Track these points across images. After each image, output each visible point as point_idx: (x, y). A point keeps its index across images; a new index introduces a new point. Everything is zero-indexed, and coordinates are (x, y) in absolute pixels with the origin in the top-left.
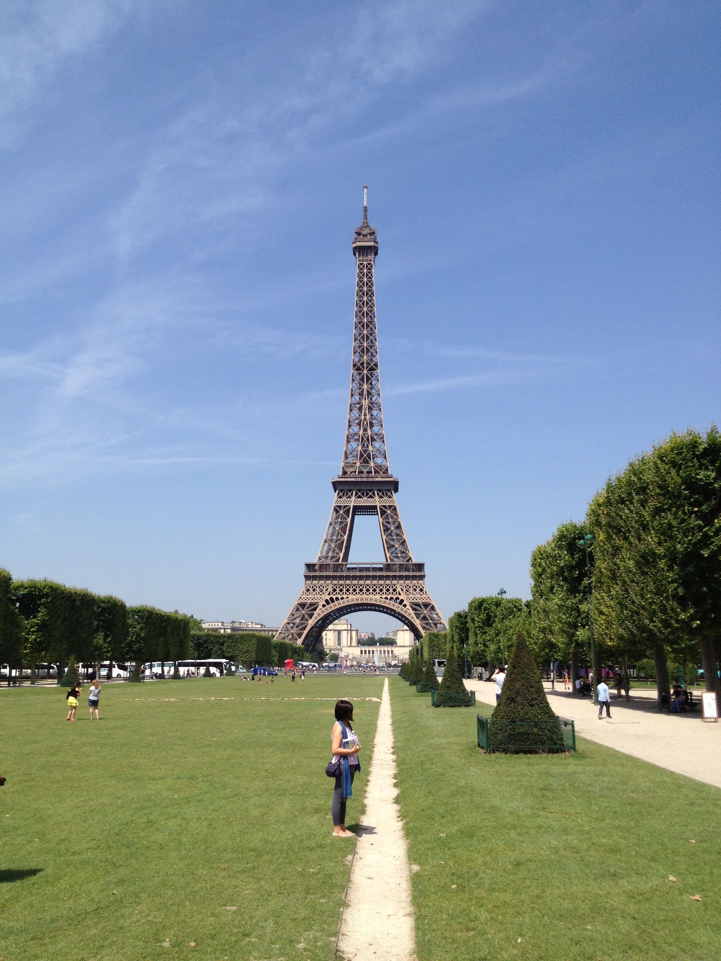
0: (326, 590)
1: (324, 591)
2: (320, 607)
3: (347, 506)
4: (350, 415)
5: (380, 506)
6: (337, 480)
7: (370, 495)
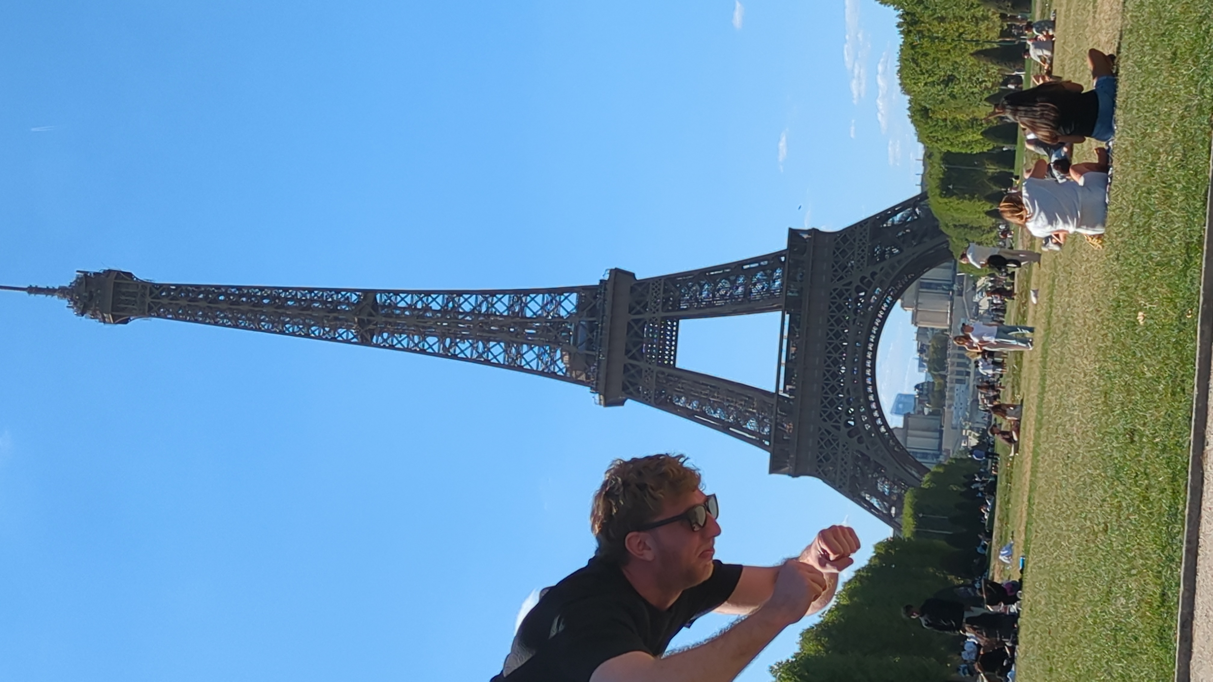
0: (829, 433)
1: (830, 437)
2: (862, 447)
3: (657, 377)
4: (466, 359)
5: (663, 311)
6: (602, 397)
7: (636, 333)
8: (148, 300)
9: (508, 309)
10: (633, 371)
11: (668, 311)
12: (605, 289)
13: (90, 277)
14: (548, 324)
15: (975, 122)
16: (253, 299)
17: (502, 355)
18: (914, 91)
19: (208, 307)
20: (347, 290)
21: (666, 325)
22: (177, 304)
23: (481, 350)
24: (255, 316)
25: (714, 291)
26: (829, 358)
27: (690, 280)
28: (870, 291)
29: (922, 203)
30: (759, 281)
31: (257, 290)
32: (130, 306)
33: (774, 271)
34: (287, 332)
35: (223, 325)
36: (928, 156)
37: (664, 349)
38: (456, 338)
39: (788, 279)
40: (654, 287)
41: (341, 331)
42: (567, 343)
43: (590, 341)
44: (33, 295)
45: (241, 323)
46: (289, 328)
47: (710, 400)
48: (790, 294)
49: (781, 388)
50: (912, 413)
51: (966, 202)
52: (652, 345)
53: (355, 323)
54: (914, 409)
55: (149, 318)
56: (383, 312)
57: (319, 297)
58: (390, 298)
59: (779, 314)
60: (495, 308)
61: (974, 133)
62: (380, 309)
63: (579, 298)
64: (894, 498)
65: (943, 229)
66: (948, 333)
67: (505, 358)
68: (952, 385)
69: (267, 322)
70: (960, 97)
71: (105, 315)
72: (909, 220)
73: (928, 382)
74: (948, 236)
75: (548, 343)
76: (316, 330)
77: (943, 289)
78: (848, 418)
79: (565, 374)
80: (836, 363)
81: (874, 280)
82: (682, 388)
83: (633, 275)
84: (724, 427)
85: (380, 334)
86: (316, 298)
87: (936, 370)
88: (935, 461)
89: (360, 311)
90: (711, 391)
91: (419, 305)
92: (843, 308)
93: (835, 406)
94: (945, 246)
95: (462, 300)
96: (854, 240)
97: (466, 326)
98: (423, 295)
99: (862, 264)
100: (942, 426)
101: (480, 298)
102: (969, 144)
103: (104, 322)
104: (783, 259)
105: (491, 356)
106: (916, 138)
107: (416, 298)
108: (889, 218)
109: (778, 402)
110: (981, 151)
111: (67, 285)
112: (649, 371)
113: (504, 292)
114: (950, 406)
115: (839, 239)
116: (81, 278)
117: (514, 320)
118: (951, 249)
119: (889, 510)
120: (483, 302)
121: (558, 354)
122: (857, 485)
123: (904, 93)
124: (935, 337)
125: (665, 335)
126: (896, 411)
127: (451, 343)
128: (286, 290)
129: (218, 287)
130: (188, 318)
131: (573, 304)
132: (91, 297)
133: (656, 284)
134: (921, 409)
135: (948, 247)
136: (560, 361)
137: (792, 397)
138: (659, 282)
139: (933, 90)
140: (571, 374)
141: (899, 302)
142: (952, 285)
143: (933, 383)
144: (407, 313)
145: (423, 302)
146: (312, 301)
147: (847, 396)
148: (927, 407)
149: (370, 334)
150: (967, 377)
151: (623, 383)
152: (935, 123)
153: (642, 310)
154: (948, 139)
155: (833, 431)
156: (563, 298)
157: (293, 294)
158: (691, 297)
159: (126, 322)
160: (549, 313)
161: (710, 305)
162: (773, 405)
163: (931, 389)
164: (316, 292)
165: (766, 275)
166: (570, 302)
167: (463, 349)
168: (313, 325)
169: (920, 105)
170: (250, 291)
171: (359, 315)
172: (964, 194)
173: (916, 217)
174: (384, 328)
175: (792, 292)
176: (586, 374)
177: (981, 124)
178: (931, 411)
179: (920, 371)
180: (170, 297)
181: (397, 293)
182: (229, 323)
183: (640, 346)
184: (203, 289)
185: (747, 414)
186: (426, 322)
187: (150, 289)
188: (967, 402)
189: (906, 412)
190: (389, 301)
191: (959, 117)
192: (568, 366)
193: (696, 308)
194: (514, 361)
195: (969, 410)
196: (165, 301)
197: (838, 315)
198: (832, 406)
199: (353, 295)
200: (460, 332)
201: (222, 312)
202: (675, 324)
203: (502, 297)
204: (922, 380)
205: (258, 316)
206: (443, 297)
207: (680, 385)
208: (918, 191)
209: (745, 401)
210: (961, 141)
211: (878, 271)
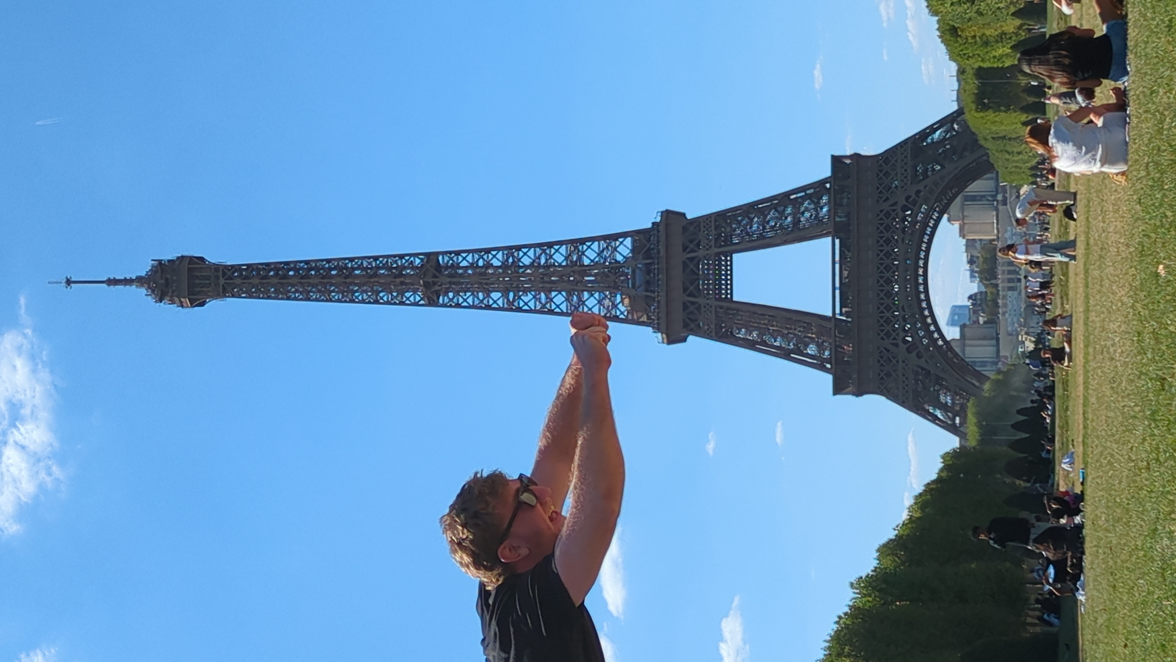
0: (888, 351)
1: (889, 355)
2: (922, 362)
3: (716, 311)
4: (530, 311)
5: (715, 247)
6: (664, 336)
7: (692, 270)
8: (222, 281)
9: (566, 258)
10: (692, 308)
11: (721, 246)
12: (658, 232)
13: (164, 264)
14: (606, 270)
15: (1004, 36)
16: (321, 272)
17: (565, 303)
18: (942, 12)
19: (279, 283)
20: (410, 255)
21: (720, 260)
22: (249, 283)
23: (543, 300)
24: (325, 288)
25: (764, 224)
26: (882, 277)
27: (740, 215)
28: (915, 209)
29: (959, 119)
30: (807, 209)
31: (324, 263)
32: (205, 289)
33: (821, 198)
34: (357, 300)
35: (296, 299)
36: (961, 72)
37: (720, 284)
38: (519, 291)
39: (835, 205)
40: (705, 225)
41: (408, 294)
42: (625, 287)
43: (648, 283)
44: (112, 287)
45: (312, 296)
46: (359, 296)
47: (769, 329)
48: (838, 219)
49: (838, 311)
50: (968, 323)
51: (1003, 114)
52: (708, 280)
53: (421, 286)
54: (970, 319)
55: (225, 299)
56: (447, 272)
57: (384, 264)
58: (452, 259)
59: (829, 239)
60: (554, 259)
61: (1004, 47)
62: (443, 270)
63: (634, 242)
64: (957, 408)
65: (982, 142)
66: (996, 243)
67: (567, 306)
68: (1004, 293)
69: (337, 293)
70: (987, 13)
71: (182, 300)
72: (948, 136)
73: (981, 293)
74: (988, 149)
75: (608, 288)
76: (384, 296)
77: (988, 200)
78: (904, 334)
79: (627, 316)
80: (889, 282)
81: (919, 197)
82: (741, 320)
83: (684, 215)
84: (785, 354)
85: (446, 294)
86: (381, 265)
87: (987, 280)
88: (994, 368)
89: (425, 274)
90: (769, 321)
91: (481, 263)
92: (891, 228)
93: (892, 324)
94: (985, 158)
95: (521, 254)
96: (896, 161)
97: (527, 278)
98: (483, 253)
99: (906, 184)
100: (998, 334)
101: (538, 249)
102: (1000, 58)
103: (182, 306)
104: (828, 186)
105: (553, 306)
106: (948, 57)
107: (476, 256)
108: (929, 136)
109: (836, 326)
110: (1012, 63)
111: (143, 274)
112: (708, 307)
113: (561, 243)
114: (1004, 314)
115: (881, 162)
116: (156, 267)
117: (573, 269)
118: (992, 161)
119: (953, 420)
120: (541, 254)
121: (619, 298)
122: (920, 399)
123: (932, 15)
124: (983, 248)
125: (720, 270)
126: (952, 323)
127: (514, 296)
128: (351, 260)
129: (287, 263)
130: (261, 296)
131: (628, 248)
132: (167, 283)
133: (708, 222)
134: (975, 320)
135: (988, 161)
136: (621, 304)
137: (849, 320)
138: (709, 219)
139: (960, 9)
140: (633, 316)
141: (946, 216)
142: (996, 196)
143: (986, 292)
144: (470, 272)
145: (484, 259)
146: (378, 268)
147: (904, 313)
148: (982, 316)
149: (436, 294)
150: (1018, 284)
151: (684, 320)
152: (965, 41)
153: (696, 249)
154: (979, 55)
155: (892, 348)
156: (618, 243)
157: (359, 263)
158: (742, 231)
159: (202, 304)
160: (605, 259)
161: (761, 237)
162: (830, 328)
163: (983, 297)
164: (381, 259)
165: (813, 202)
166: (625, 246)
167: (526, 301)
168: (381, 291)
169: (948, 24)
170: (318, 264)
171: (424, 277)
172: (999, 106)
173: (954, 133)
174: (448, 288)
175: (840, 217)
176: (648, 315)
177: (1010, 38)
178: (986, 319)
179: (971, 282)
180: (242, 277)
181: (458, 253)
182: (301, 297)
183: (697, 282)
184: (273, 266)
185: (807, 339)
186: (488, 279)
187: (223, 270)
188: (1021, 308)
189: (961, 323)
190: (451, 262)
191: (988, 33)
192: (629, 308)
193: (747, 241)
194: (577, 308)
195: (1023, 315)
196: (238, 281)
197: (887, 235)
198: (888, 324)
199: (417, 259)
200: (522, 285)
201: (293, 286)
202: (729, 258)
203: (560, 248)
204: (975, 290)
205: (328, 287)
206: (503, 254)
207: (739, 318)
208: (955, 107)
209: (804, 327)
210: (991, 56)
211: (922, 189)
